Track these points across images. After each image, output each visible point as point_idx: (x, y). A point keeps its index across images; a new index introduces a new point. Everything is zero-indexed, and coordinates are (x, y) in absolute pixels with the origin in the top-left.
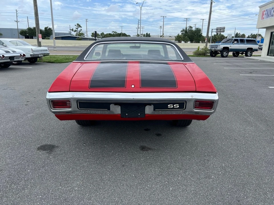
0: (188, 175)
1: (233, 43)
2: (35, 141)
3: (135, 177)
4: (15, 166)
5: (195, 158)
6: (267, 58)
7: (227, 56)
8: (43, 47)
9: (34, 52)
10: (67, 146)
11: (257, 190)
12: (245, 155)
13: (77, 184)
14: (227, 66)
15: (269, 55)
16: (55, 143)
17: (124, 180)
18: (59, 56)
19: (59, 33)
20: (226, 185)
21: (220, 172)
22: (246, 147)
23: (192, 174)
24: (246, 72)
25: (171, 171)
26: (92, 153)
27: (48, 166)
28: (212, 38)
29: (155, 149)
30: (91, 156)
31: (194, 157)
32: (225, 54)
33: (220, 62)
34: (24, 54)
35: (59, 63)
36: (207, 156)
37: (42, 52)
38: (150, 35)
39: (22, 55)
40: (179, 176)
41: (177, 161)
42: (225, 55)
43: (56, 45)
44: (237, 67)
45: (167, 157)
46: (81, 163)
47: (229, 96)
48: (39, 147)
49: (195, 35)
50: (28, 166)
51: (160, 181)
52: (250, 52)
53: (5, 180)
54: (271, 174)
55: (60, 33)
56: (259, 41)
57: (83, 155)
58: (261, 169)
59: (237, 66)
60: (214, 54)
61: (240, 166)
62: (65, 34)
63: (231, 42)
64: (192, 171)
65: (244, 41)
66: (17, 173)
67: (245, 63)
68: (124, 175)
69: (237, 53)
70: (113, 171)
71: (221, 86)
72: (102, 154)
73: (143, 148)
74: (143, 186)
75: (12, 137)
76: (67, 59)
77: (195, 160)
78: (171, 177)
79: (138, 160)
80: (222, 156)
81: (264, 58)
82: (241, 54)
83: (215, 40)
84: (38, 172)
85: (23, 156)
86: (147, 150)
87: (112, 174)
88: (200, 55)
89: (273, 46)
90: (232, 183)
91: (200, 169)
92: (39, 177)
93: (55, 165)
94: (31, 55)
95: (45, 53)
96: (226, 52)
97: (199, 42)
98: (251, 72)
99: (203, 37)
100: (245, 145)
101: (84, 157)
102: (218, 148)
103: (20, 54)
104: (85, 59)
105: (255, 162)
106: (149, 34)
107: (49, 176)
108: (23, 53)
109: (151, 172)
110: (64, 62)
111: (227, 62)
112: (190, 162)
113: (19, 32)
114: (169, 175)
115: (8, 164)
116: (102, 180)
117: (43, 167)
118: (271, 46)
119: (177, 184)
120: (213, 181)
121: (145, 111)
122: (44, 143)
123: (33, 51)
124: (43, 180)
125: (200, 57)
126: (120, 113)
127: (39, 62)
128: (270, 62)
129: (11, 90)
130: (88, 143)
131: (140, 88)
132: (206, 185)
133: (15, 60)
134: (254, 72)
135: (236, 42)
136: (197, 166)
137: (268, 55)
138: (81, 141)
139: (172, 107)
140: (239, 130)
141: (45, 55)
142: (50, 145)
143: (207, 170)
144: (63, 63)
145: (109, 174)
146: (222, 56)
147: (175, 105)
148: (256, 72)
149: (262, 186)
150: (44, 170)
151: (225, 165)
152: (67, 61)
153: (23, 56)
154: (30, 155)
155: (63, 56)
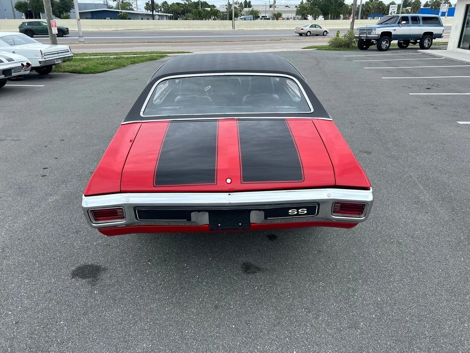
0: (322, 321)
1: (399, 23)
2: (66, 258)
3: (237, 329)
4: (38, 312)
5: (332, 287)
6: (457, 52)
7: (387, 49)
8: (60, 44)
9: (45, 57)
10: (121, 267)
11: (432, 349)
12: (414, 276)
13: (144, 349)
14: (389, 72)
15: (461, 46)
16: (101, 261)
17: (219, 337)
18: (91, 55)
19: (85, 4)
20: (382, 342)
21: (373, 314)
22: (417, 259)
23: (327, 320)
24: (420, 87)
25: (293, 315)
26: (163, 281)
27: (93, 312)
28: (362, 8)
29: (267, 270)
30: (162, 288)
31: (330, 283)
32: (384, 44)
33: (377, 64)
34: (27, 63)
35: (92, 73)
36: (353, 280)
37: (59, 54)
38: (252, 4)
39: (25, 64)
40: (307, 326)
41: (304, 293)
42: (384, 47)
43: (82, 30)
44: (405, 76)
45: (288, 285)
46: (146, 304)
47: (390, 145)
48: (74, 271)
49: (332, 4)
50: (60, 311)
51: (277, 337)
52: (429, 40)
53: (26, 344)
54: (456, 315)
55: (87, 4)
56: (445, 12)
57: (149, 286)
58: (439, 305)
59: (406, 73)
60: (364, 44)
61: (405, 300)
62: (96, 5)
63: (395, 23)
64: (329, 314)
65: (419, 20)
66: (43, 328)
67: (419, 65)
68: (218, 326)
69: (405, 42)
70: (201, 319)
71: (377, 123)
72: (180, 284)
73: (248, 268)
74: (251, 349)
75: (26, 249)
76: (104, 64)
77: (333, 291)
78: (295, 328)
79: (240, 294)
80: (377, 280)
81: (452, 52)
82: (412, 43)
83: (368, 11)
84: (78, 324)
85: (50, 292)
86: (254, 272)
87: (199, 326)
88: (341, 46)
89: (468, 28)
90: (393, 337)
91: (340, 310)
92: (79, 335)
93: (103, 309)
94: (40, 62)
95: (64, 57)
96: (387, 41)
97: (338, 18)
98: (428, 87)
99: (346, 6)
100: (414, 254)
101: (151, 290)
102: (371, 263)
103: (22, 64)
104: (141, 114)
105: (430, 291)
106: (250, 2)
107: (96, 332)
108: (25, 60)
109: (262, 318)
110: (99, 70)
111: (387, 62)
112: (325, 295)
113: (14, 5)
114: (292, 323)
115: (26, 310)
116: (183, 338)
117: (85, 314)
118: (465, 28)
119: (304, 342)
120: (362, 333)
121: (251, 219)
122: (82, 262)
123: (43, 55)
124: (87, 342)
125: (339, 50)
126: (208, 223)
127: (55, 71)
128: (462, 63)
129: (14, 143)
130: (155, 259)
131: (241, 183)
132: (350, 342)
133: (14, 74)
134: (433, 87)
135: (404, 22)
136: (337, 303)
137: (459, 46)
138: (144, 255)
139: (296, 213)
140: (405, 222)
141: (65, 60)
142: (92, 266)
143: (353, 312)
144: (99, 73)
145: (194, 325)
146: (380, 49)
147: (300, 211)
148: (438, 86)
149: (440, 341)
150: (86, 321)
151: (381, 299)
152: (105, 68)
153: (27, 66)
154: (61, 288)
155: (96, 54)
